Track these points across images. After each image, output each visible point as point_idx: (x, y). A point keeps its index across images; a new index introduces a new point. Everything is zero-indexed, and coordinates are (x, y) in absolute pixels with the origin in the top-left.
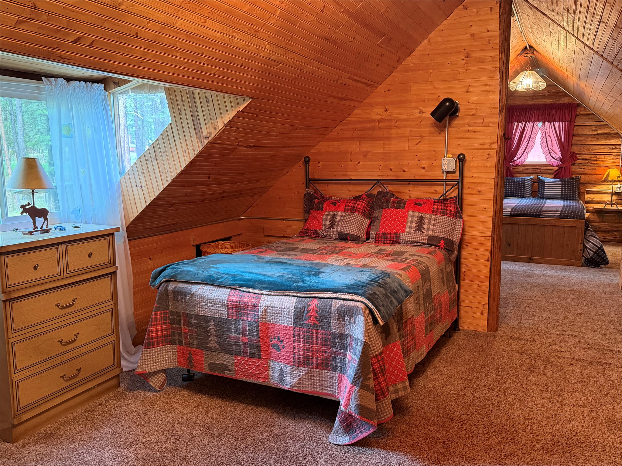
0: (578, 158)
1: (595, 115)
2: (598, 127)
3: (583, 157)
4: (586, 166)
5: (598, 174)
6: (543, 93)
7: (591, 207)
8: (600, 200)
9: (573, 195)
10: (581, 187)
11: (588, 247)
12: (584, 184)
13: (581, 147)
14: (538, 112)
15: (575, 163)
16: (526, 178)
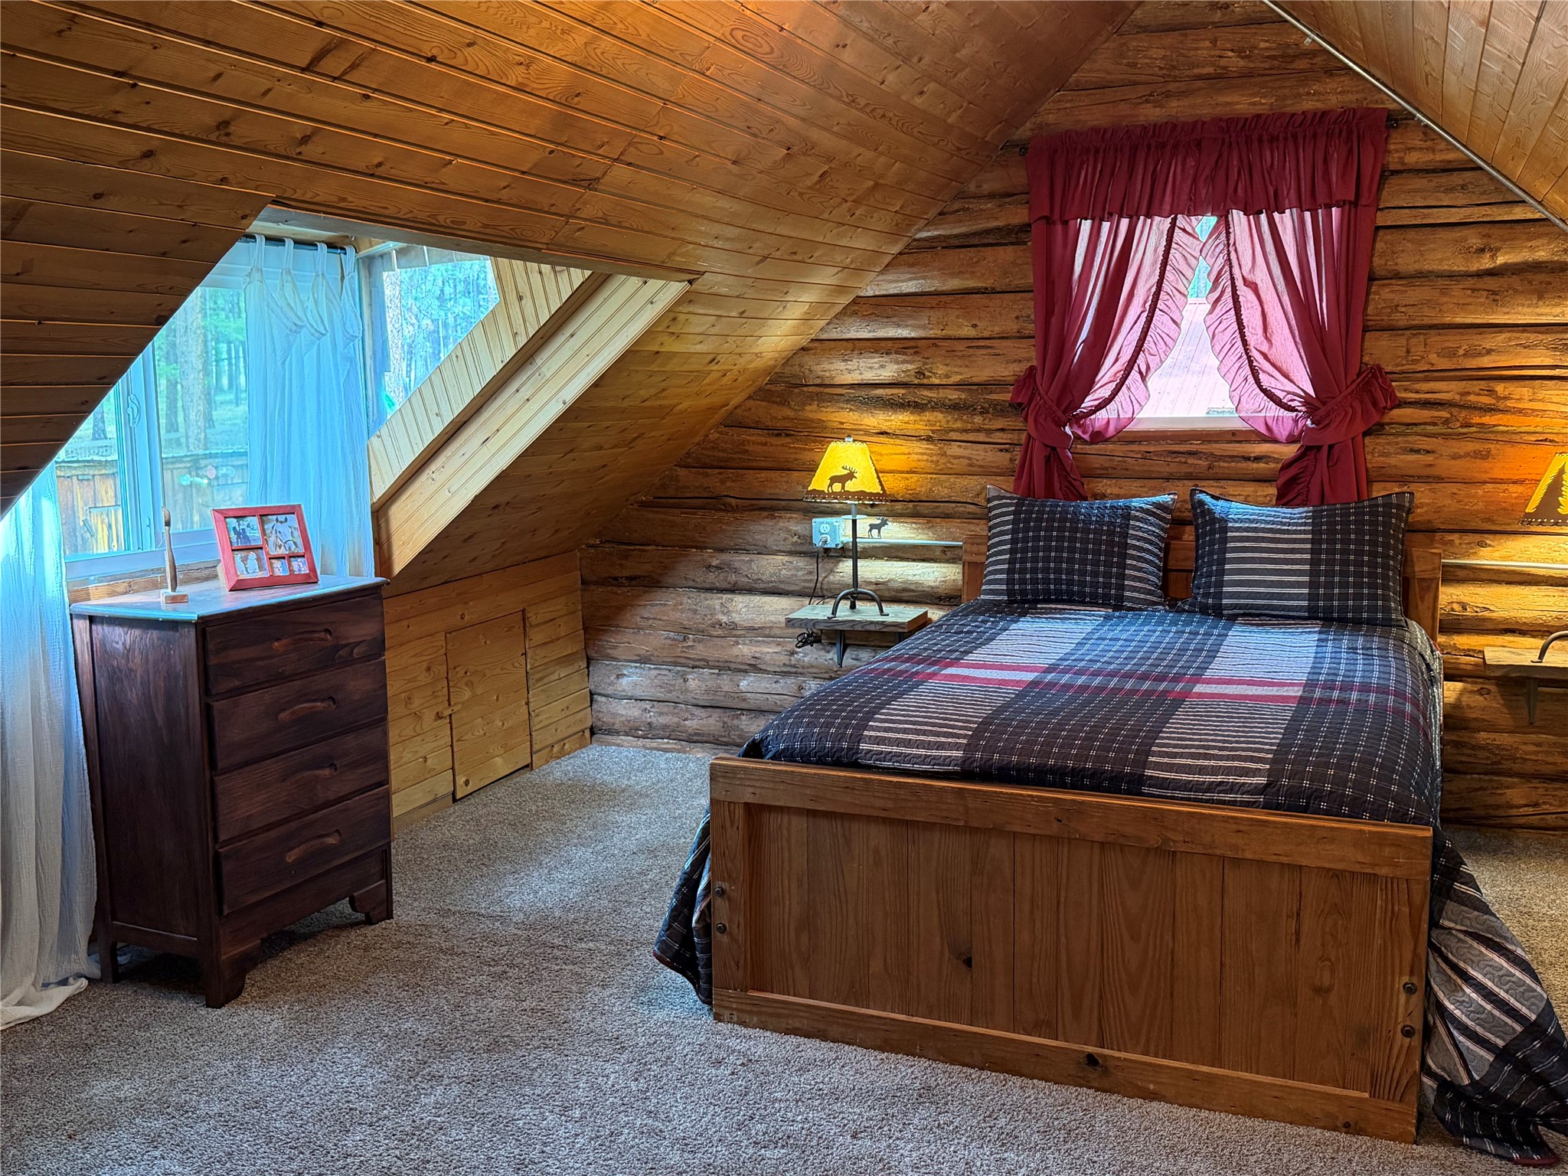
0: (1401, 395)
1: (1480, 168)
2: (1496, 231)
3: (1426, 389)
4: (1440, 440)
5: (1502, 482)
6: (1213, 65)
7: (1468, 653)
8: (1513, 614)
9: (1373, 597)
10: (1416, 552)
11: (1457, 1013)
12: (1430, 531)
13: (1414, 340)
14: (1191, 162)
15: (1382, 425)
16: (1136, 503)
